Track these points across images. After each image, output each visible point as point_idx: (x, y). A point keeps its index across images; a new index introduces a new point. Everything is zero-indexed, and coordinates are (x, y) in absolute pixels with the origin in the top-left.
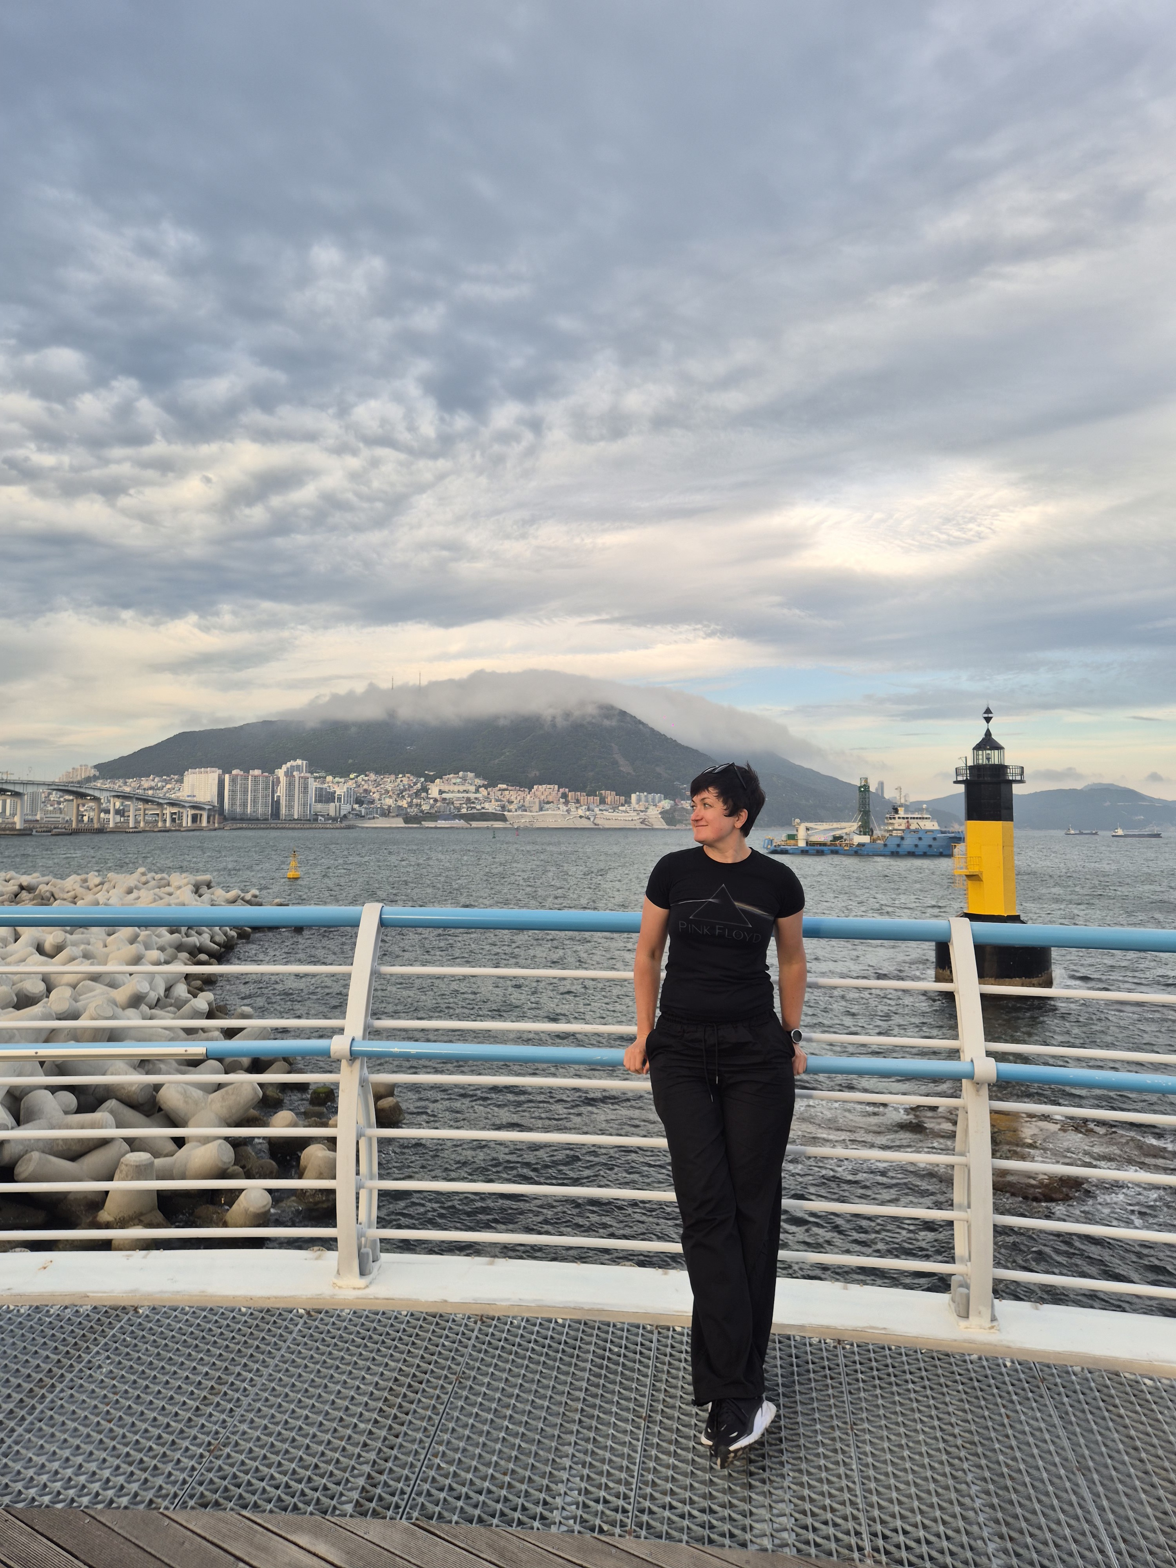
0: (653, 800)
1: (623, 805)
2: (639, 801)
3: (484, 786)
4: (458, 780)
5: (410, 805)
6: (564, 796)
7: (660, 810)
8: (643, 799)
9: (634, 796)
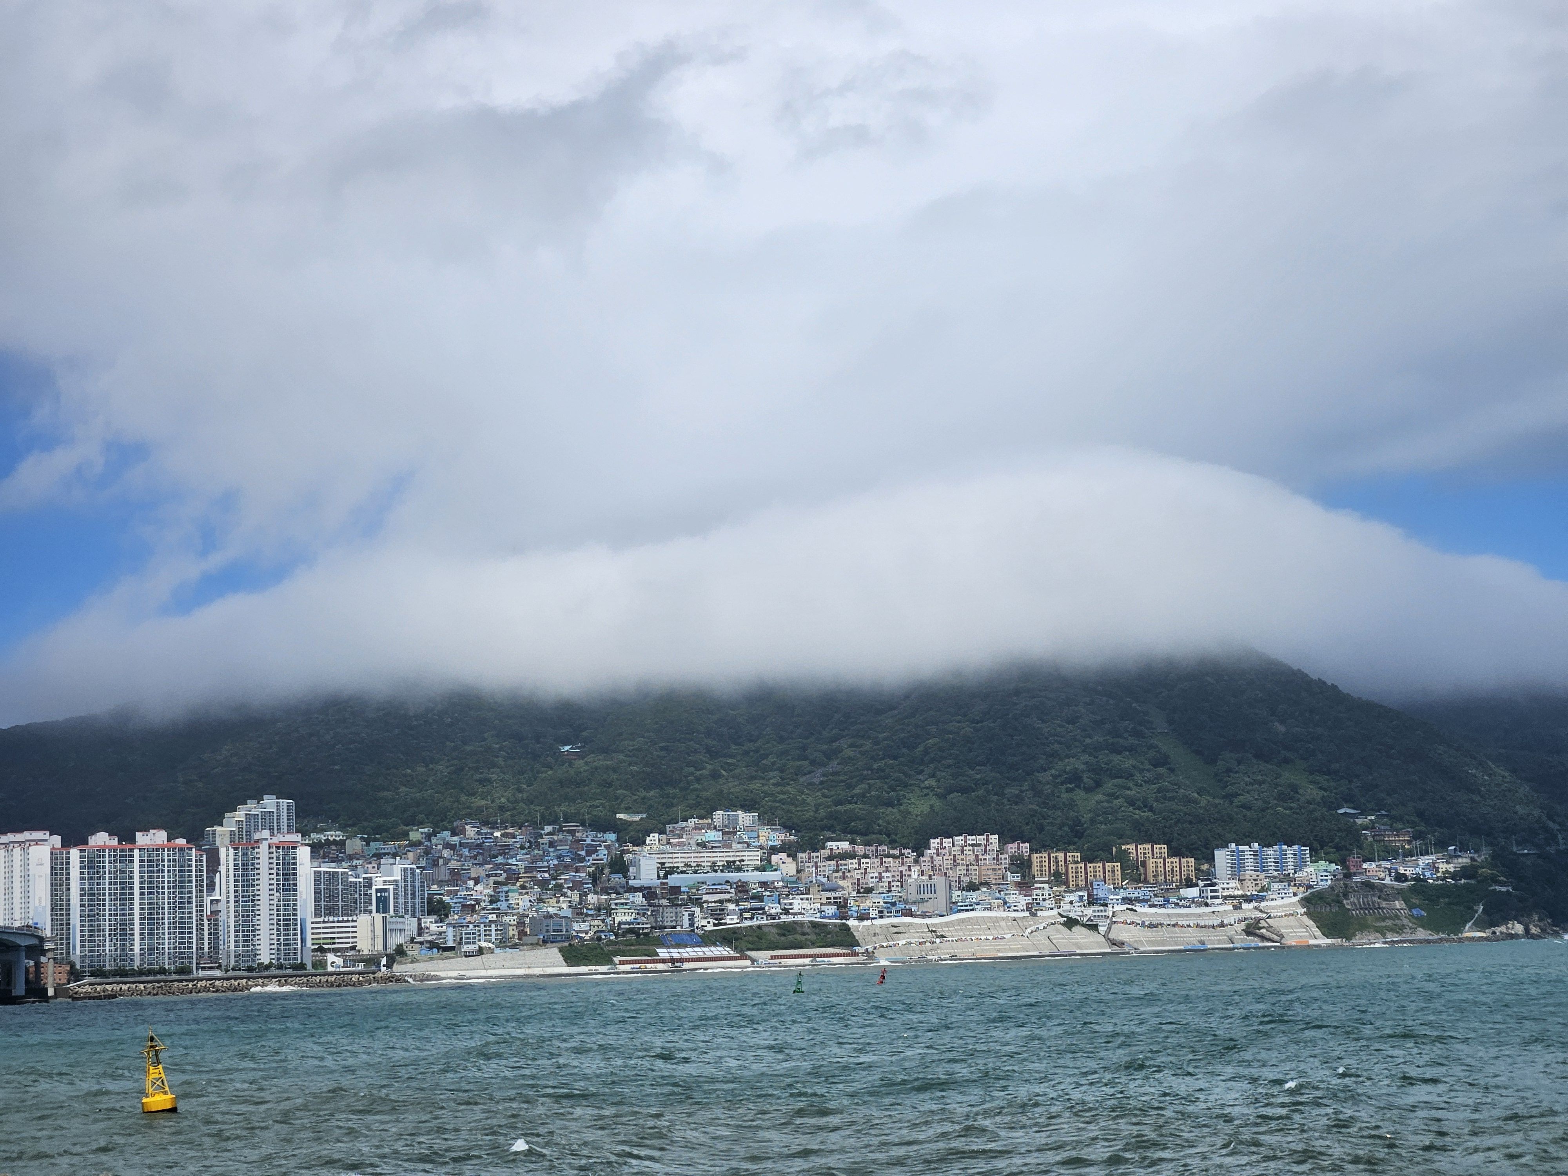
0: (1280, 863)
1: (1190, 884)
2: (1237, 868)
3: (785, 848)
4: (712, 836)
5: (579, 913)
6: (1021, 865)
7: (1302, 893)
8: (1250, 863)
9: (1222, 857)
